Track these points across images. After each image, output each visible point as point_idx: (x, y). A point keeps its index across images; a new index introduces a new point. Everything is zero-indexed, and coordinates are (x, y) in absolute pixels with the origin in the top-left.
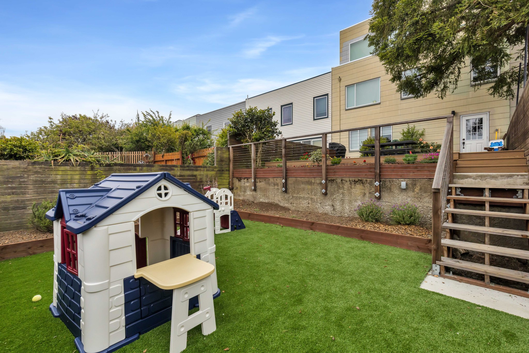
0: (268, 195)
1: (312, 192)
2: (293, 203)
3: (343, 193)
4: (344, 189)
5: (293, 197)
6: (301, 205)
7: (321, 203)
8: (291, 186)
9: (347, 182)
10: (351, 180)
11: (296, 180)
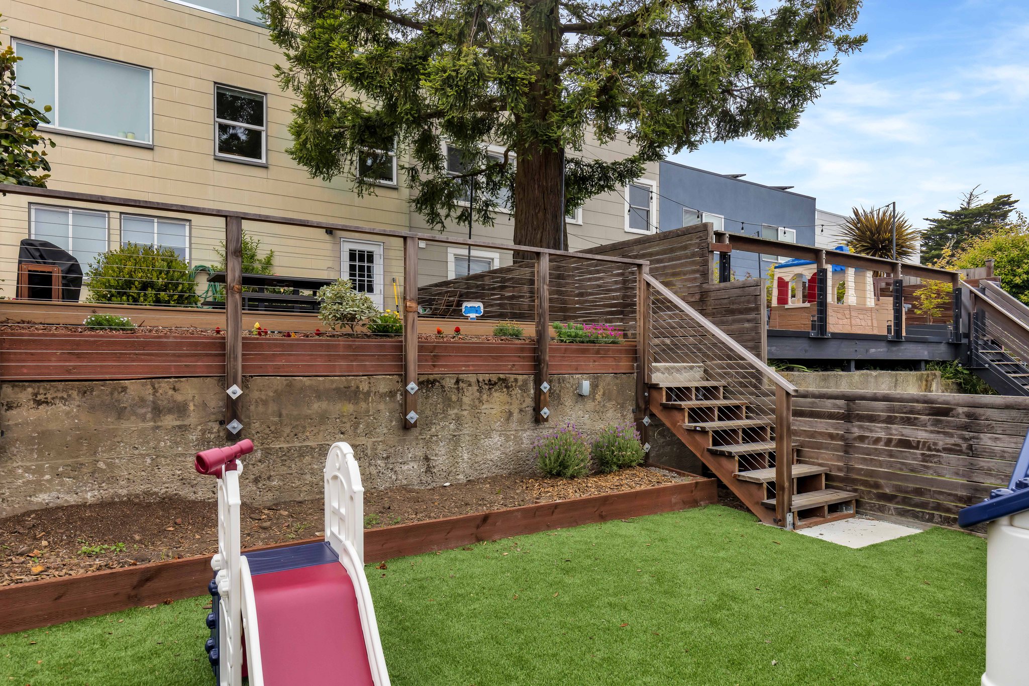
0: (107, 464)
1: (359, 423)
2: (264, 476)
3: (458, 419)
4: (461, 406)
5: (267, 452)
6: (308, 477)
7: (388, 457)
8: (261, 409)
9: (470, 385)
10: (481, 380)
11: (290, 385)
